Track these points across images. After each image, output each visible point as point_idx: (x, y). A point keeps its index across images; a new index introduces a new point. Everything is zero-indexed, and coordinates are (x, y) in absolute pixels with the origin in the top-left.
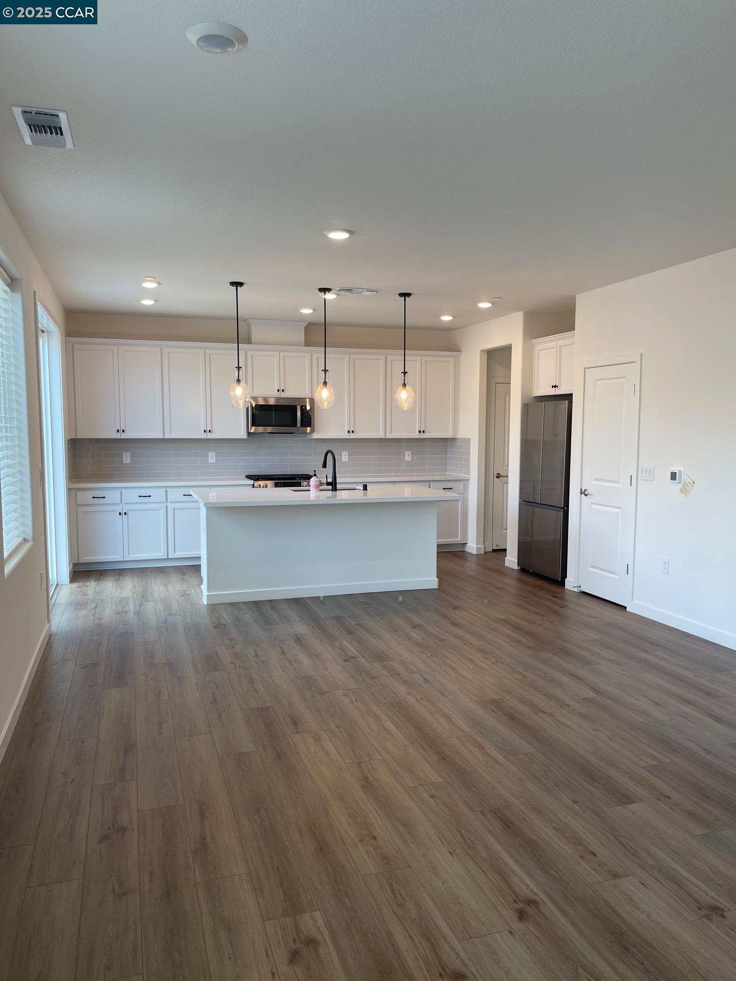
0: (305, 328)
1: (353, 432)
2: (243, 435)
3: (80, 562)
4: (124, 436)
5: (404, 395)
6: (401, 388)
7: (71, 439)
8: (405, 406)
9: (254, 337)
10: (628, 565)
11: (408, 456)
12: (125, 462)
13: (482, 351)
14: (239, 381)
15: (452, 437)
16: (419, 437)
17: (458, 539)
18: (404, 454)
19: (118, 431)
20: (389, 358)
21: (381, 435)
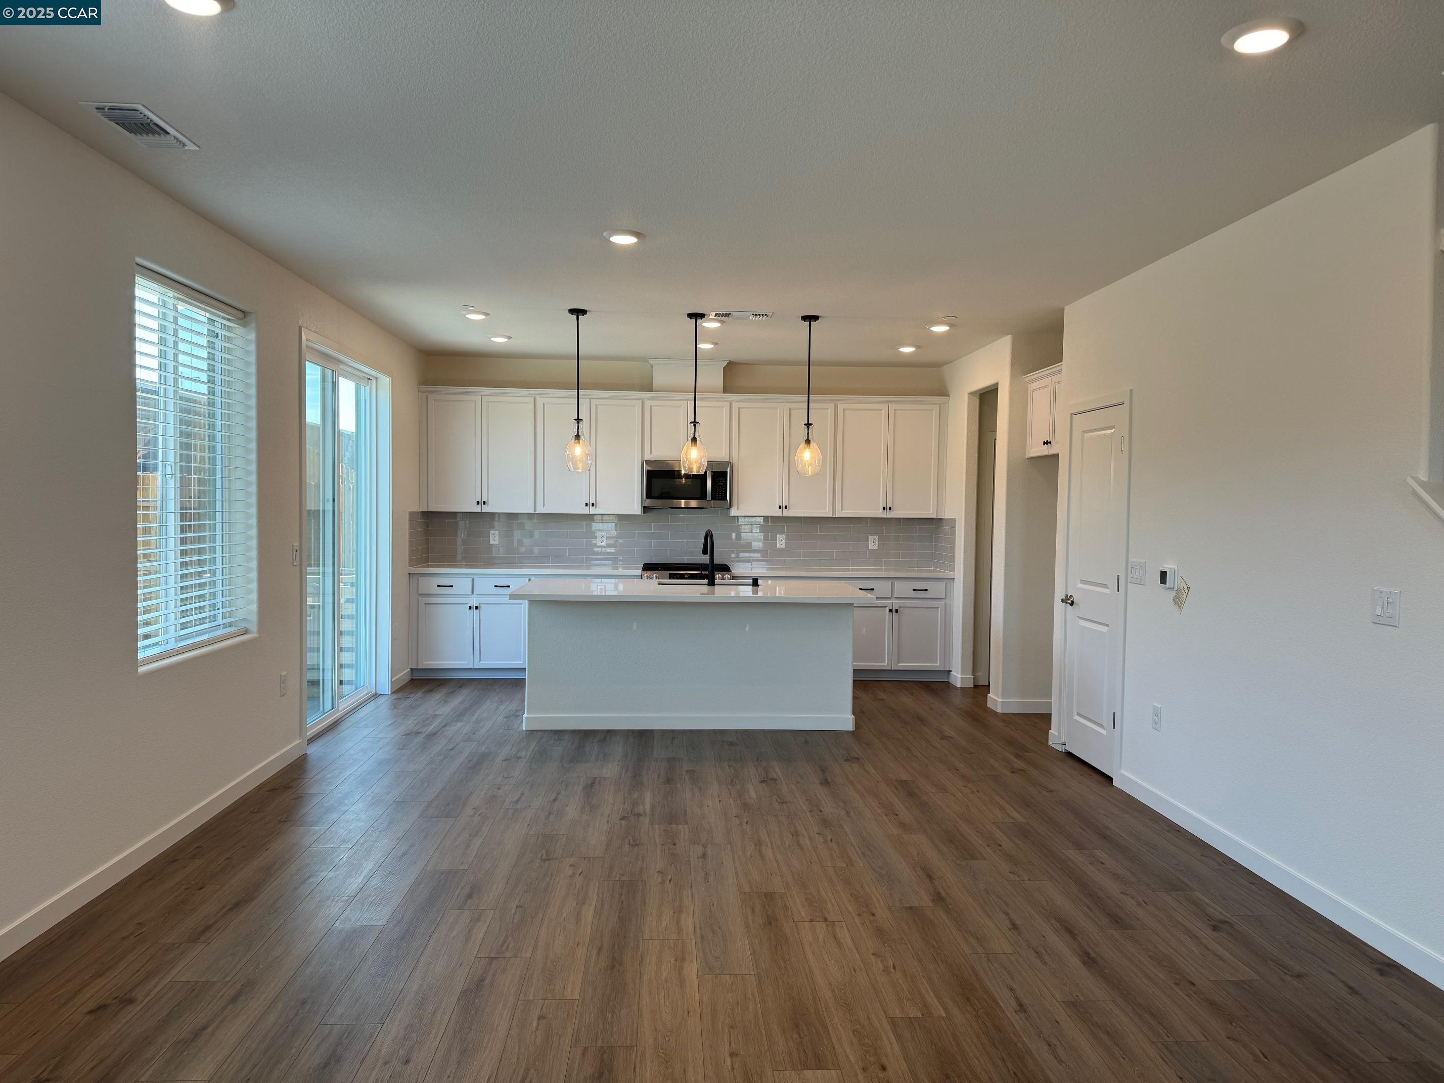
0: (724, 368)
1: (786, 507)
2: (637, 510)
3: (419, 667)
4: (486, 509)
5: (807, 455)
6: (803, 445)
7: (422, 512)
8: (810, 471)
9: (657, 381)
10: (1114, 713)
11: (873, 543)
12: (492, 542)
13: (971, 394)
14: (578, 437)
15: (934, 516)
16: (884, 516)
17: (936, 665)
18: (867, 540)
19: (478, 503)
20: (841, 407)
21: (826, 512)
